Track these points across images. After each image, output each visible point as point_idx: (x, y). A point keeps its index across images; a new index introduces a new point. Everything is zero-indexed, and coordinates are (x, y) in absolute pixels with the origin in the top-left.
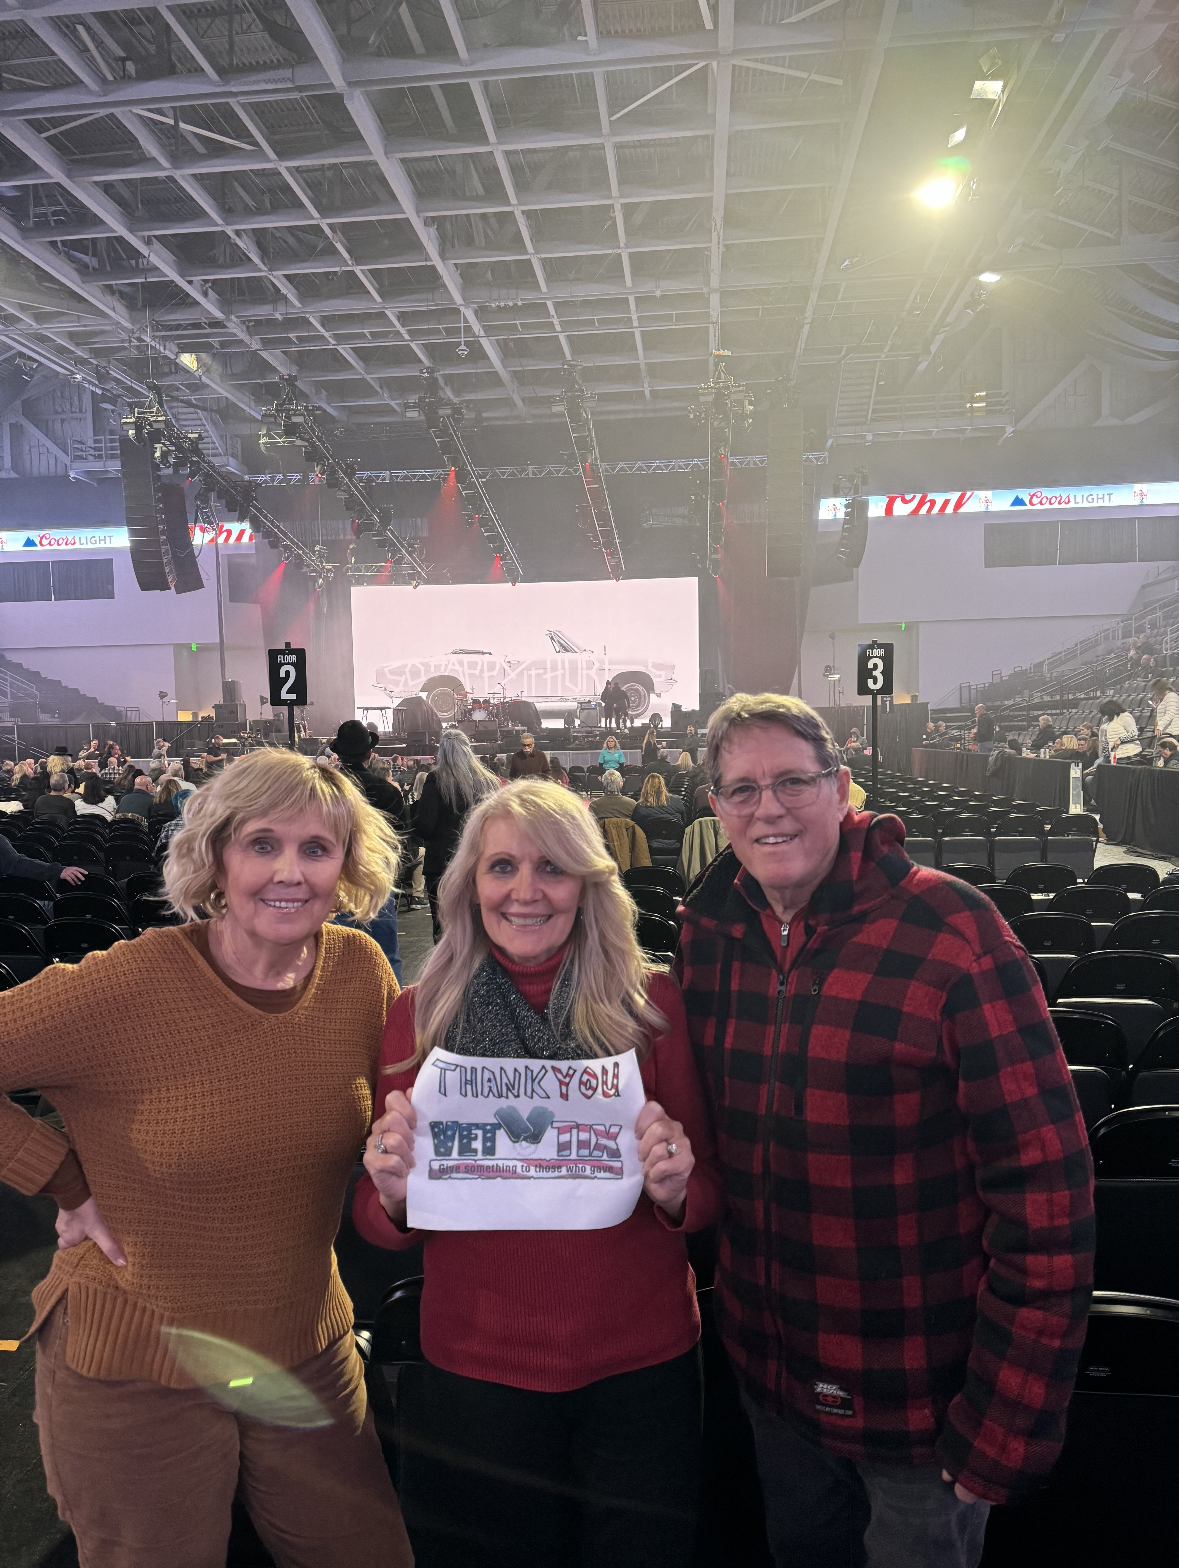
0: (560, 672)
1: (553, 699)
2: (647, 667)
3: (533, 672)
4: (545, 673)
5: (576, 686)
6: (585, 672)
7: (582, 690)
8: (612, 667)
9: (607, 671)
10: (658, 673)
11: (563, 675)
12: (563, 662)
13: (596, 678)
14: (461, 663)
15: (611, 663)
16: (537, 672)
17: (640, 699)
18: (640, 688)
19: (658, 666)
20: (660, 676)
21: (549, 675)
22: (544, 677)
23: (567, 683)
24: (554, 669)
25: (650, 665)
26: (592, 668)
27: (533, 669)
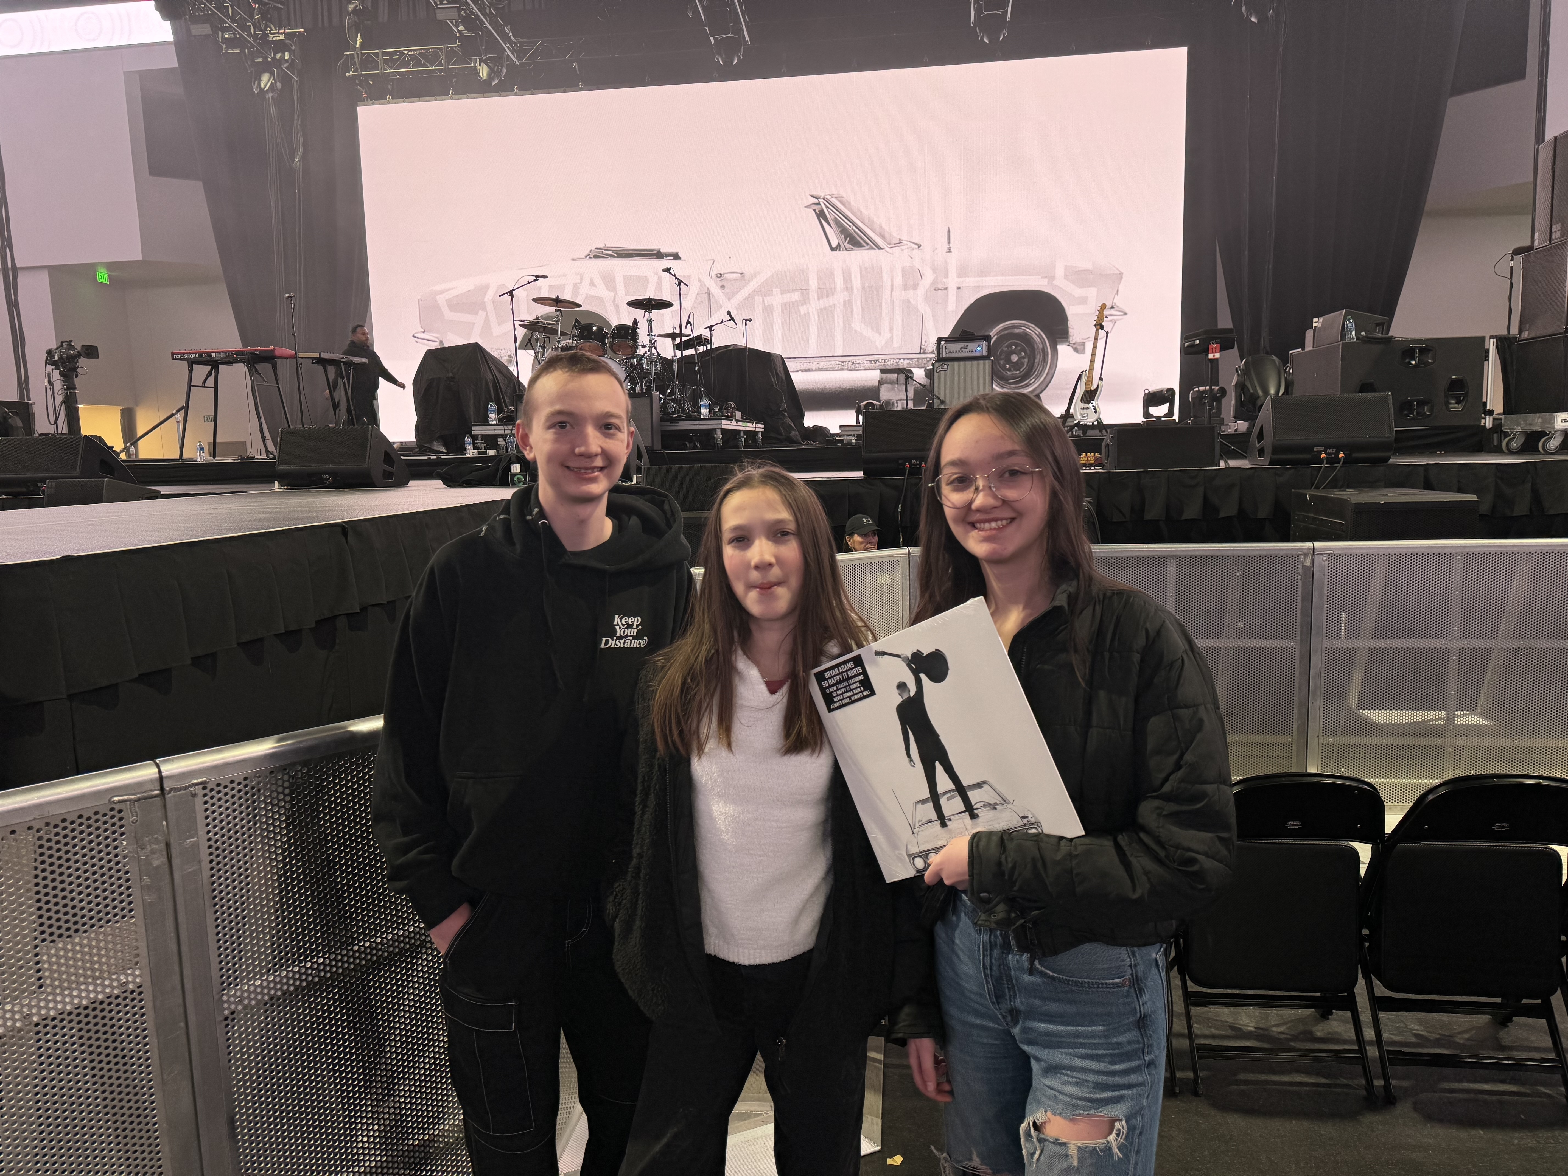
0: (840, 297)
1: (824, 364)
2: (1052, 278)
3: (777, 299)
4: (805, 300)
5: (878, 331)
6: (899, 295)
7: (891, 340)
8: (965, 281)
9: (952, 293)
10: (1078, 292)
11: (848, 306)
12: (847, 275)
13: (925, 309)
14: (609, 281)
15: (961, 272)
16: (785, 298)
17: (1032, 357)
18: (1034, 332)
19: (1080, 277)
20: (1084, 300)
21: (814, 306)
22: (803, 309)
23: (857, 325)
24: (826, 291)
25: (1060, 272)
26: (914, 287)
27: (776, 291)
